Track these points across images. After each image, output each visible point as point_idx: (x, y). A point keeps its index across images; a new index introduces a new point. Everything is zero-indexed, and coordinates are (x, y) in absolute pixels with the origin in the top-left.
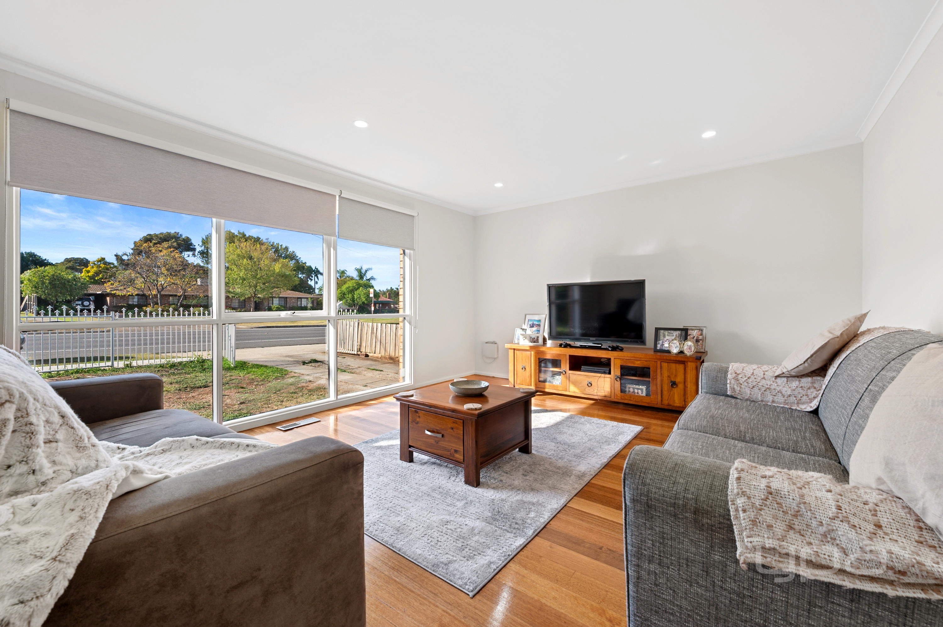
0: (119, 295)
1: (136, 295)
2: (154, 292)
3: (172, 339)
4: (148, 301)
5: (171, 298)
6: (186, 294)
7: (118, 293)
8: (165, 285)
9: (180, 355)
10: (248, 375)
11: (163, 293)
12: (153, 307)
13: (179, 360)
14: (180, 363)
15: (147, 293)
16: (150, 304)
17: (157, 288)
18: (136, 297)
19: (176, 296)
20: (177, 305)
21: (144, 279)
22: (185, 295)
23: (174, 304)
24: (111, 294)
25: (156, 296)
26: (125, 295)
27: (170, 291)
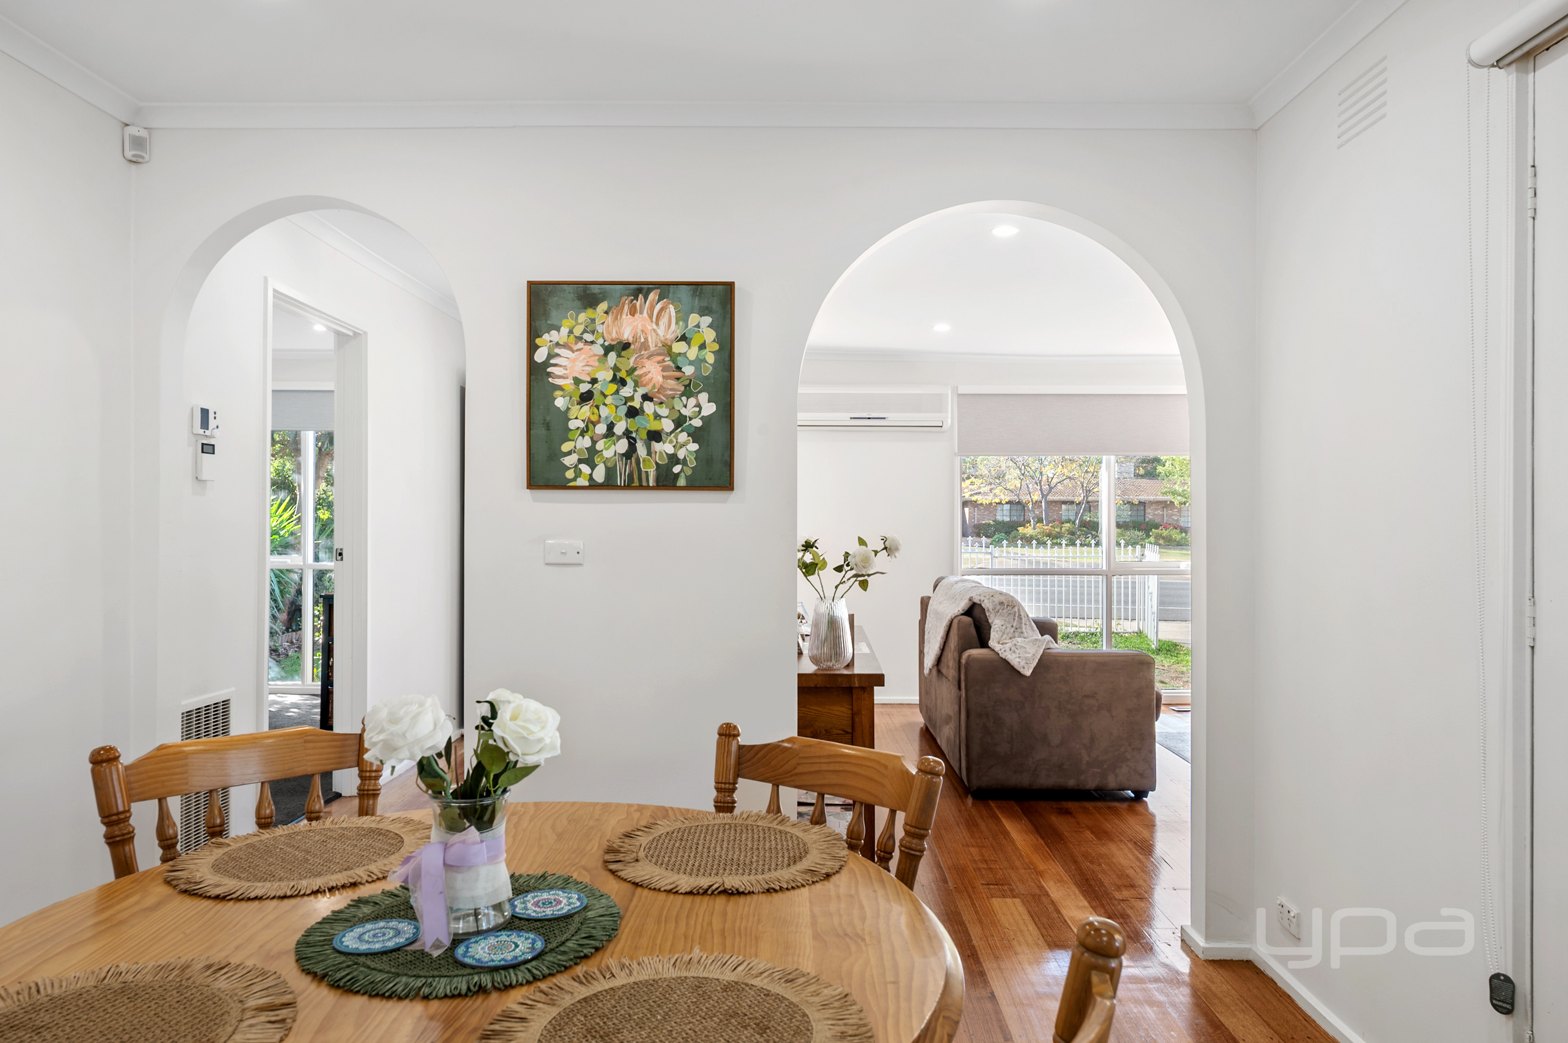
0: (982, 504)
1: (1007, 503)
2: (1036, 497)
3: (1066, 592)
4: (1027, 514)
5: (1064, 507)
6: (1090, 499)
7: (980, 499)
8: (1055, 481)
9: (1076, 622)
10: (1176, 666)
11: (1050, 498)
12: (1034, 528)
13: (1074, 629)
14: (1076, 634)
15: (1025, 498)
16: (1029, 522)
17: (1041, 490)
18: (1007, 507)
19: (1072, 503)
20: (1074, 523)
21: (1020, 469)
22: (1088, 502)
23: (1068, 521)
24: (971, 501)
25: (1037, 504)
26: (991, 504)
27: (1061, 493)
